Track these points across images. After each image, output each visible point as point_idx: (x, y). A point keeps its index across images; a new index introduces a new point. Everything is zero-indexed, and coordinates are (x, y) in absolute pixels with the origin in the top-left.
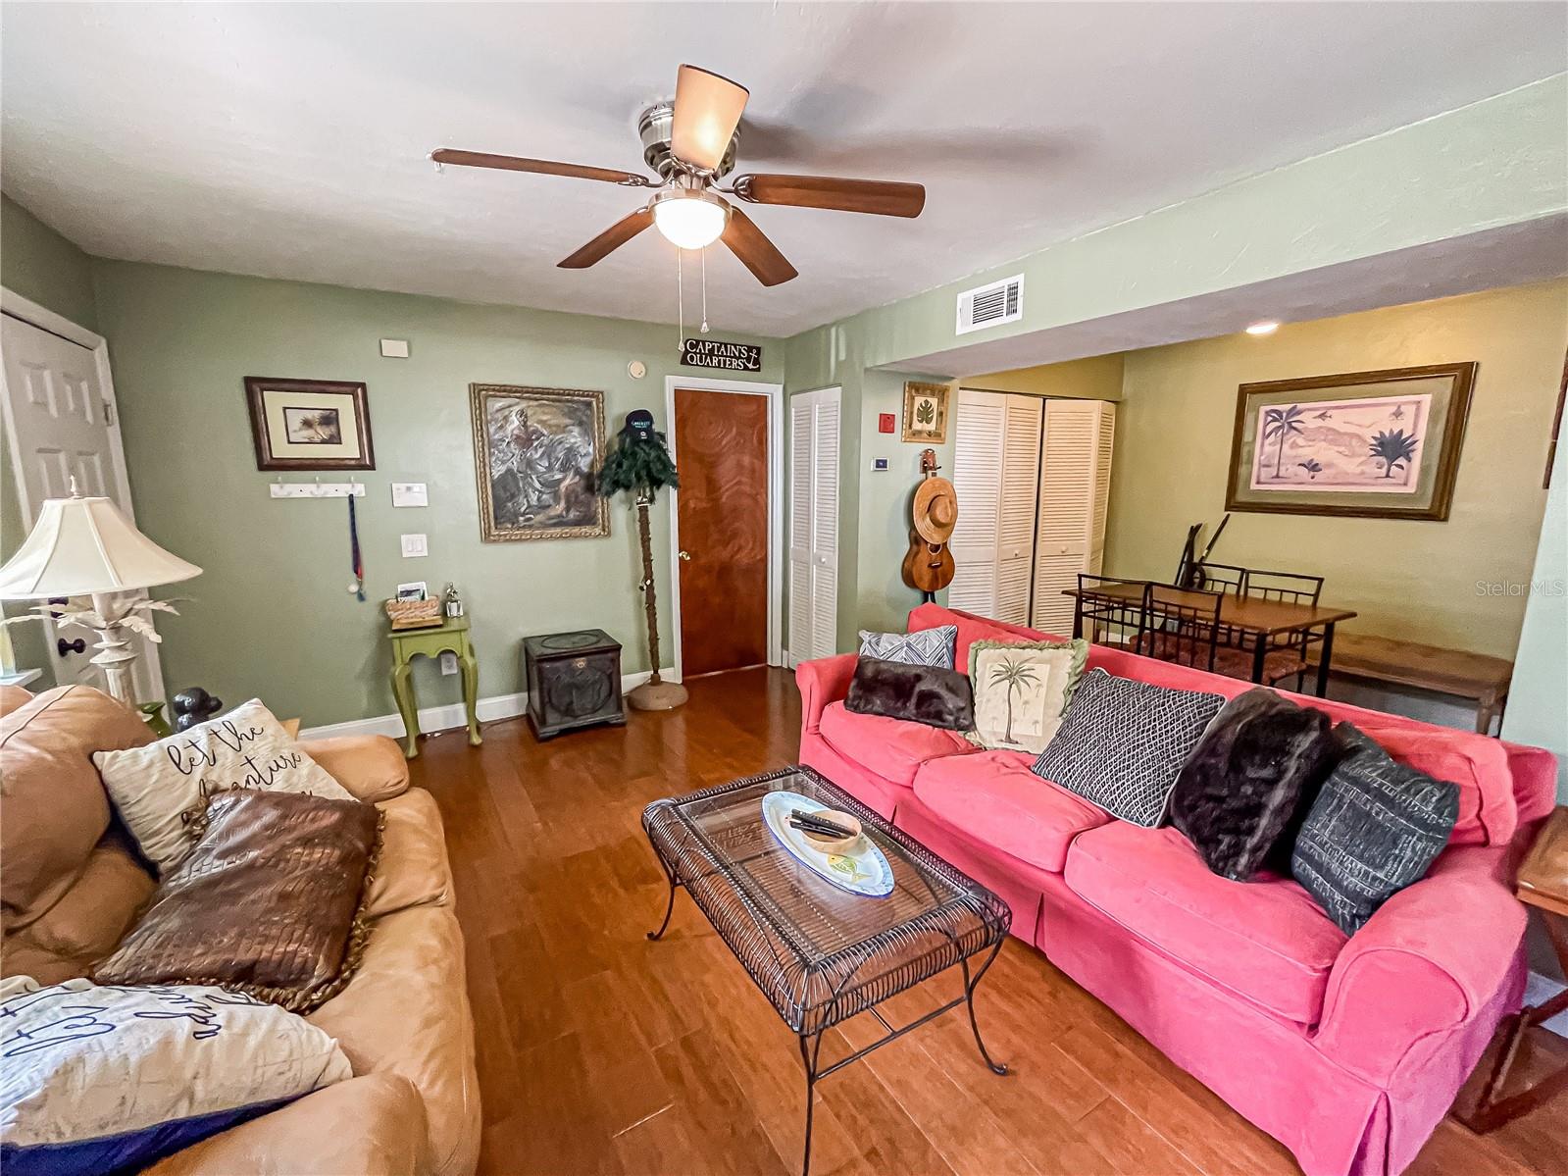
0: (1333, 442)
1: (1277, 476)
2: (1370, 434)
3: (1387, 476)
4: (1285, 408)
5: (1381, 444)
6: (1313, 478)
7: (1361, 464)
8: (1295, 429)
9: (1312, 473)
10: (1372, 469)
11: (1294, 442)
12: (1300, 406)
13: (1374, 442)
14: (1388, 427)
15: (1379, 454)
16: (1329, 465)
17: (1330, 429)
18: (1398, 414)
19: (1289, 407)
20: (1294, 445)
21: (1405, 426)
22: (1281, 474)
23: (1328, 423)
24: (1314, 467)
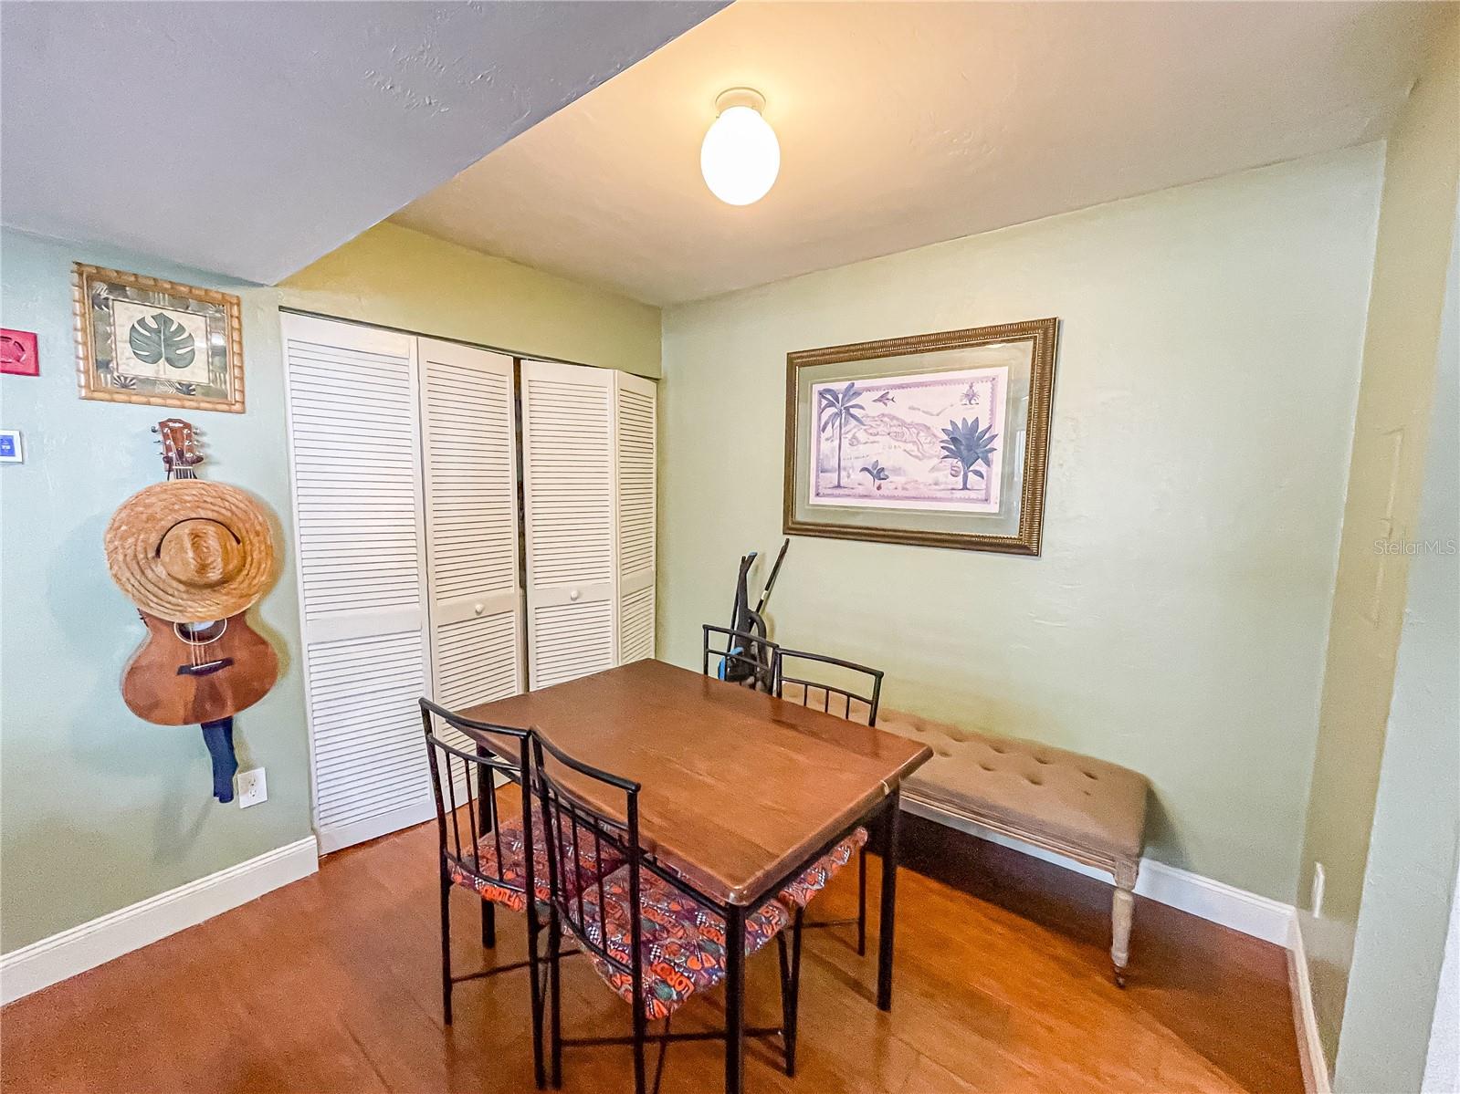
0: (897, 437)
1: (839, 486)
2: (940, 425)
3: (965, 488)
4: (839, 386)
5: (954, 440)
6: (879, 488)
7: (933, 469)
8: (853, 416)
9: (878, 482)
10: (944, 477)
11: (854, 437)
12: (859, 384)
13: (946, 438)
14: (963, 415)
15: (953, 454)
16: (897, 471)
17: (893, 418)
18: (971, 397)
19: (845, 384)
20: (854, 442)
21: (979, 413)
22: (842, 485)
23: (890, 409)
24: (878, 473)
